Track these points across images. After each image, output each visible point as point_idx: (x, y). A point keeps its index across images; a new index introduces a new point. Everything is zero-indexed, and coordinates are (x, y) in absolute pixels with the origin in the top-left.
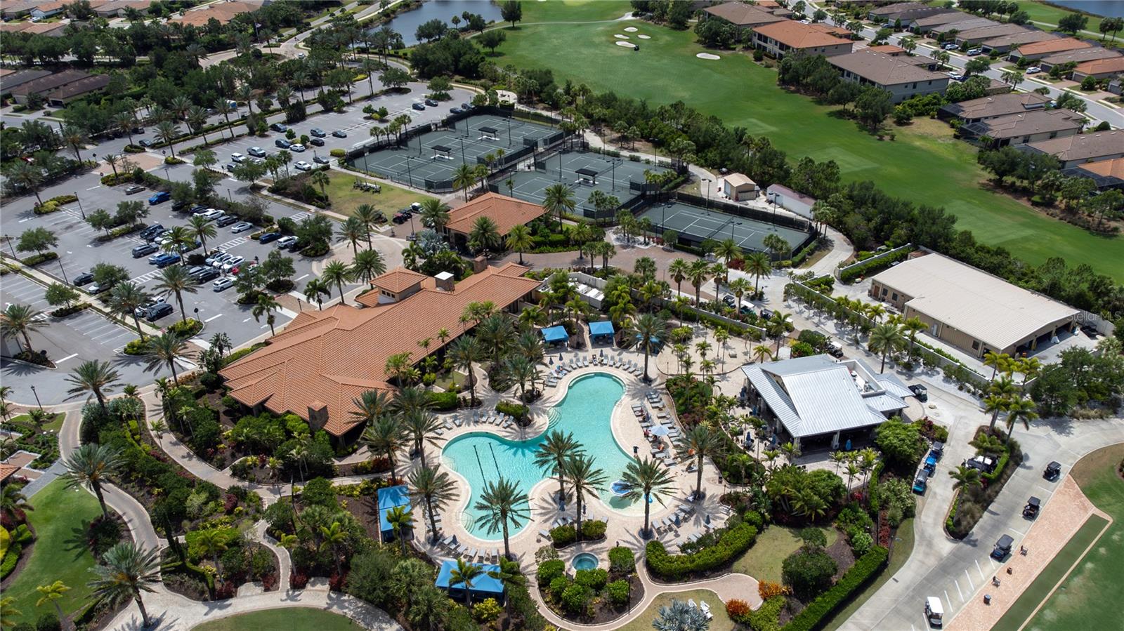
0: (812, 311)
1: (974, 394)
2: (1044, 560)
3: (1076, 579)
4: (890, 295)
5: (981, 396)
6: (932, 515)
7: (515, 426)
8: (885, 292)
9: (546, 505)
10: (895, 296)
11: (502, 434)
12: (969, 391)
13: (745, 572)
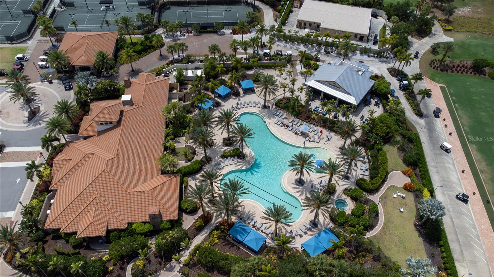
0: (290, 44)
1: (374, 57)
2: (446, 110)
3: (459, 112)
4: (308, 25)
5: (377, 57)
6: (408, 112)
7: (239, 160)
8: (305, 24)
9: (298, 190)
10: (310, 25)
11: (238, 168)
12: (372, 56)
13: (393, 170)
